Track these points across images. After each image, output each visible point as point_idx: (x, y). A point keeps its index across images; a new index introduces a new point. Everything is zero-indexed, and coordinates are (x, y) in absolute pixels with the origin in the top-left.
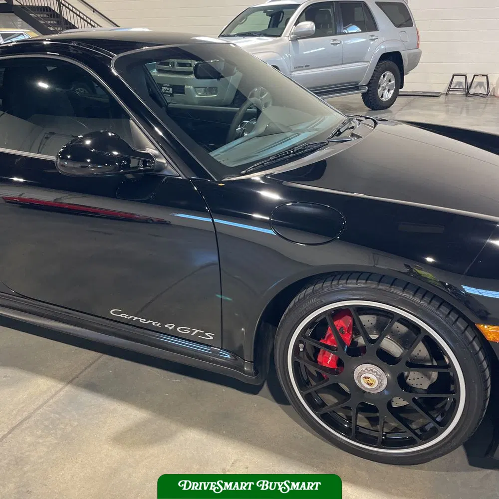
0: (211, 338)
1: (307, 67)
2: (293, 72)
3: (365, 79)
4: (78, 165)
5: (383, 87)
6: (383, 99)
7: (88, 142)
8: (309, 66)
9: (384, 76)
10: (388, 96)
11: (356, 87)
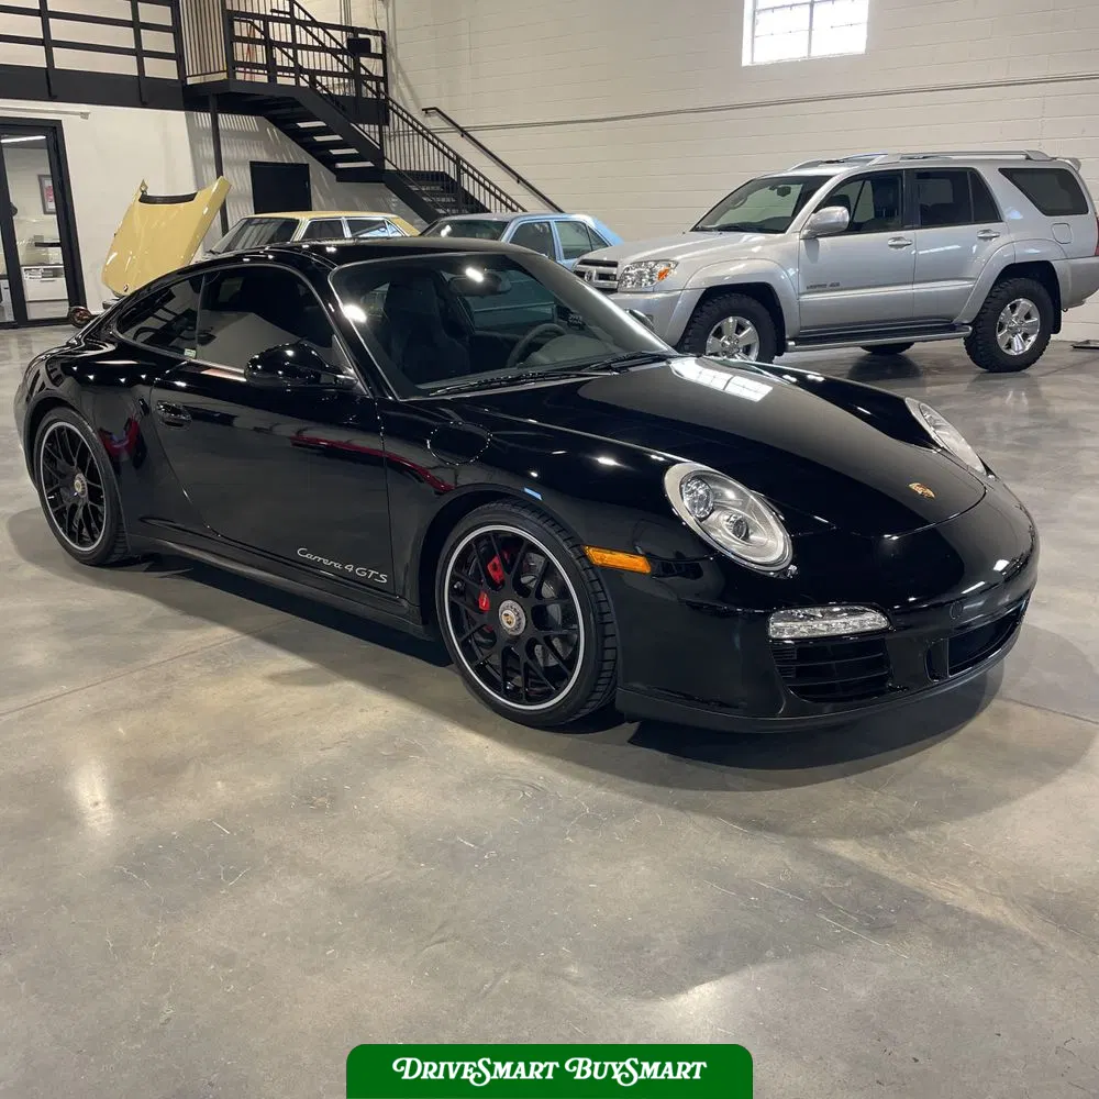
0: (385, 581)
1: (835, 287)
2: (804, 294)
3: (968, 313)
4: (268, 376)
5: (1011, 328)
6: (1012, 352)
7: (290, 353)
8: (838, 284)
9: (1013, 308)
10: (1019, 347)
11: (947, 326)
